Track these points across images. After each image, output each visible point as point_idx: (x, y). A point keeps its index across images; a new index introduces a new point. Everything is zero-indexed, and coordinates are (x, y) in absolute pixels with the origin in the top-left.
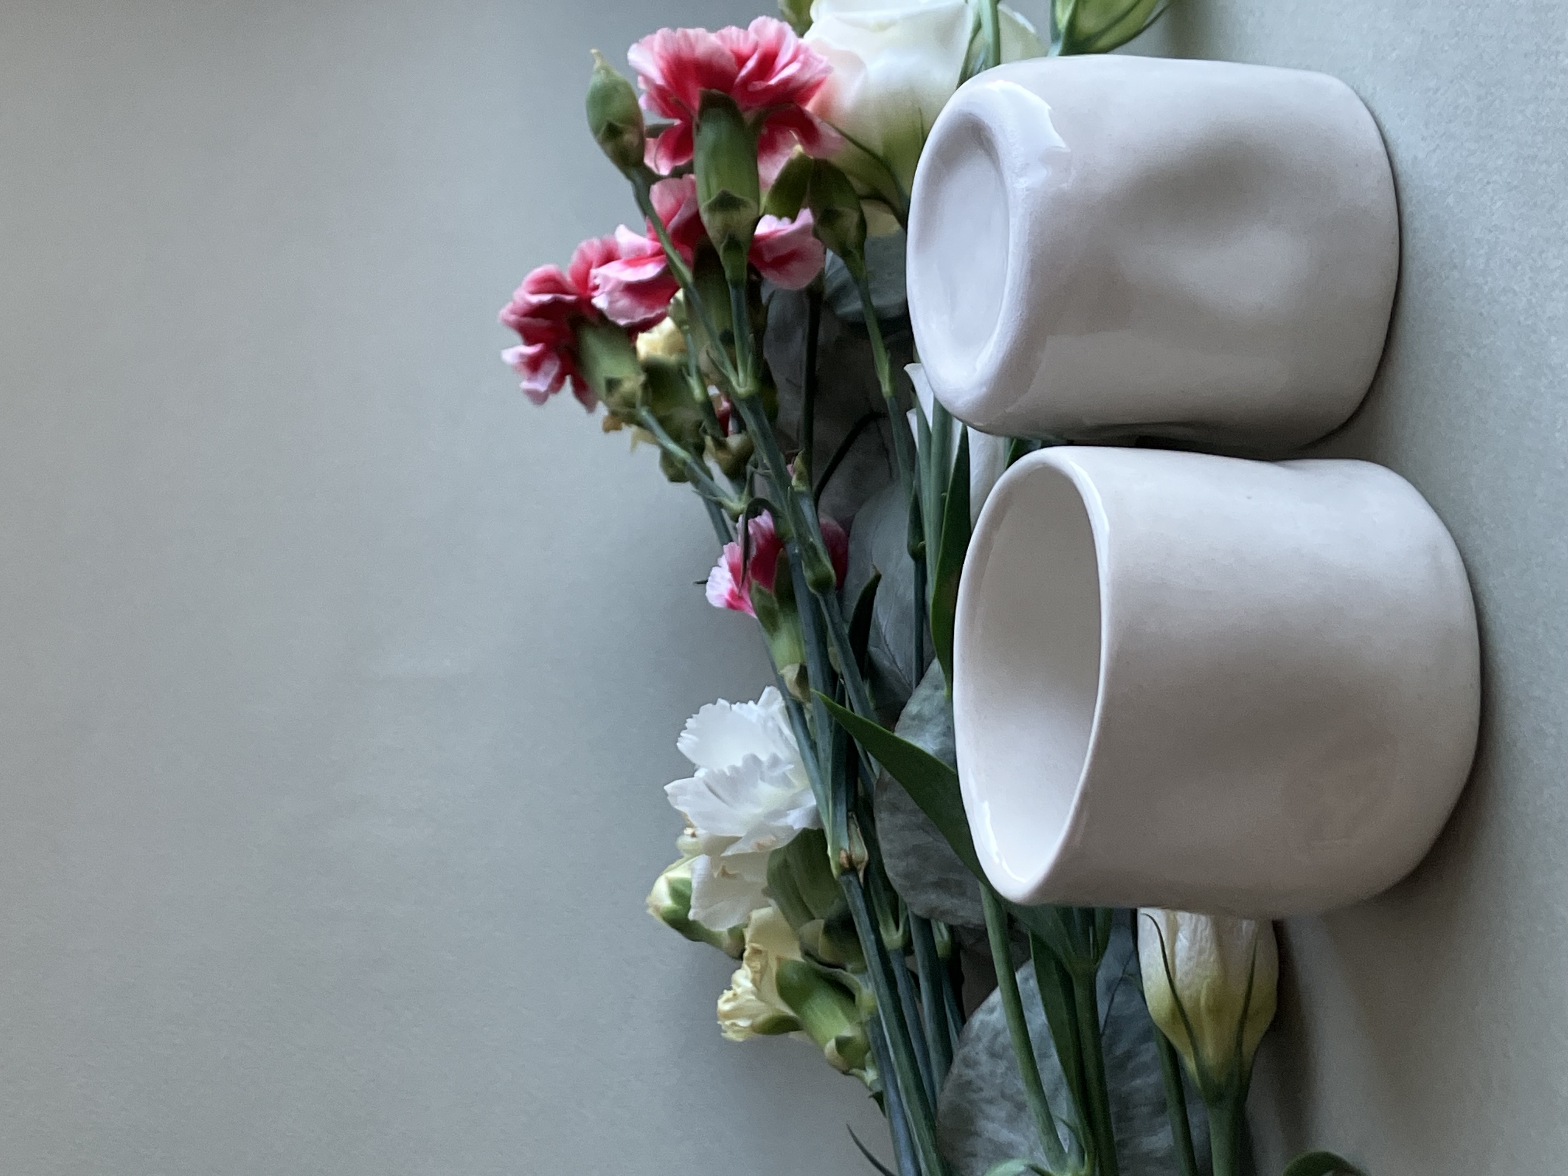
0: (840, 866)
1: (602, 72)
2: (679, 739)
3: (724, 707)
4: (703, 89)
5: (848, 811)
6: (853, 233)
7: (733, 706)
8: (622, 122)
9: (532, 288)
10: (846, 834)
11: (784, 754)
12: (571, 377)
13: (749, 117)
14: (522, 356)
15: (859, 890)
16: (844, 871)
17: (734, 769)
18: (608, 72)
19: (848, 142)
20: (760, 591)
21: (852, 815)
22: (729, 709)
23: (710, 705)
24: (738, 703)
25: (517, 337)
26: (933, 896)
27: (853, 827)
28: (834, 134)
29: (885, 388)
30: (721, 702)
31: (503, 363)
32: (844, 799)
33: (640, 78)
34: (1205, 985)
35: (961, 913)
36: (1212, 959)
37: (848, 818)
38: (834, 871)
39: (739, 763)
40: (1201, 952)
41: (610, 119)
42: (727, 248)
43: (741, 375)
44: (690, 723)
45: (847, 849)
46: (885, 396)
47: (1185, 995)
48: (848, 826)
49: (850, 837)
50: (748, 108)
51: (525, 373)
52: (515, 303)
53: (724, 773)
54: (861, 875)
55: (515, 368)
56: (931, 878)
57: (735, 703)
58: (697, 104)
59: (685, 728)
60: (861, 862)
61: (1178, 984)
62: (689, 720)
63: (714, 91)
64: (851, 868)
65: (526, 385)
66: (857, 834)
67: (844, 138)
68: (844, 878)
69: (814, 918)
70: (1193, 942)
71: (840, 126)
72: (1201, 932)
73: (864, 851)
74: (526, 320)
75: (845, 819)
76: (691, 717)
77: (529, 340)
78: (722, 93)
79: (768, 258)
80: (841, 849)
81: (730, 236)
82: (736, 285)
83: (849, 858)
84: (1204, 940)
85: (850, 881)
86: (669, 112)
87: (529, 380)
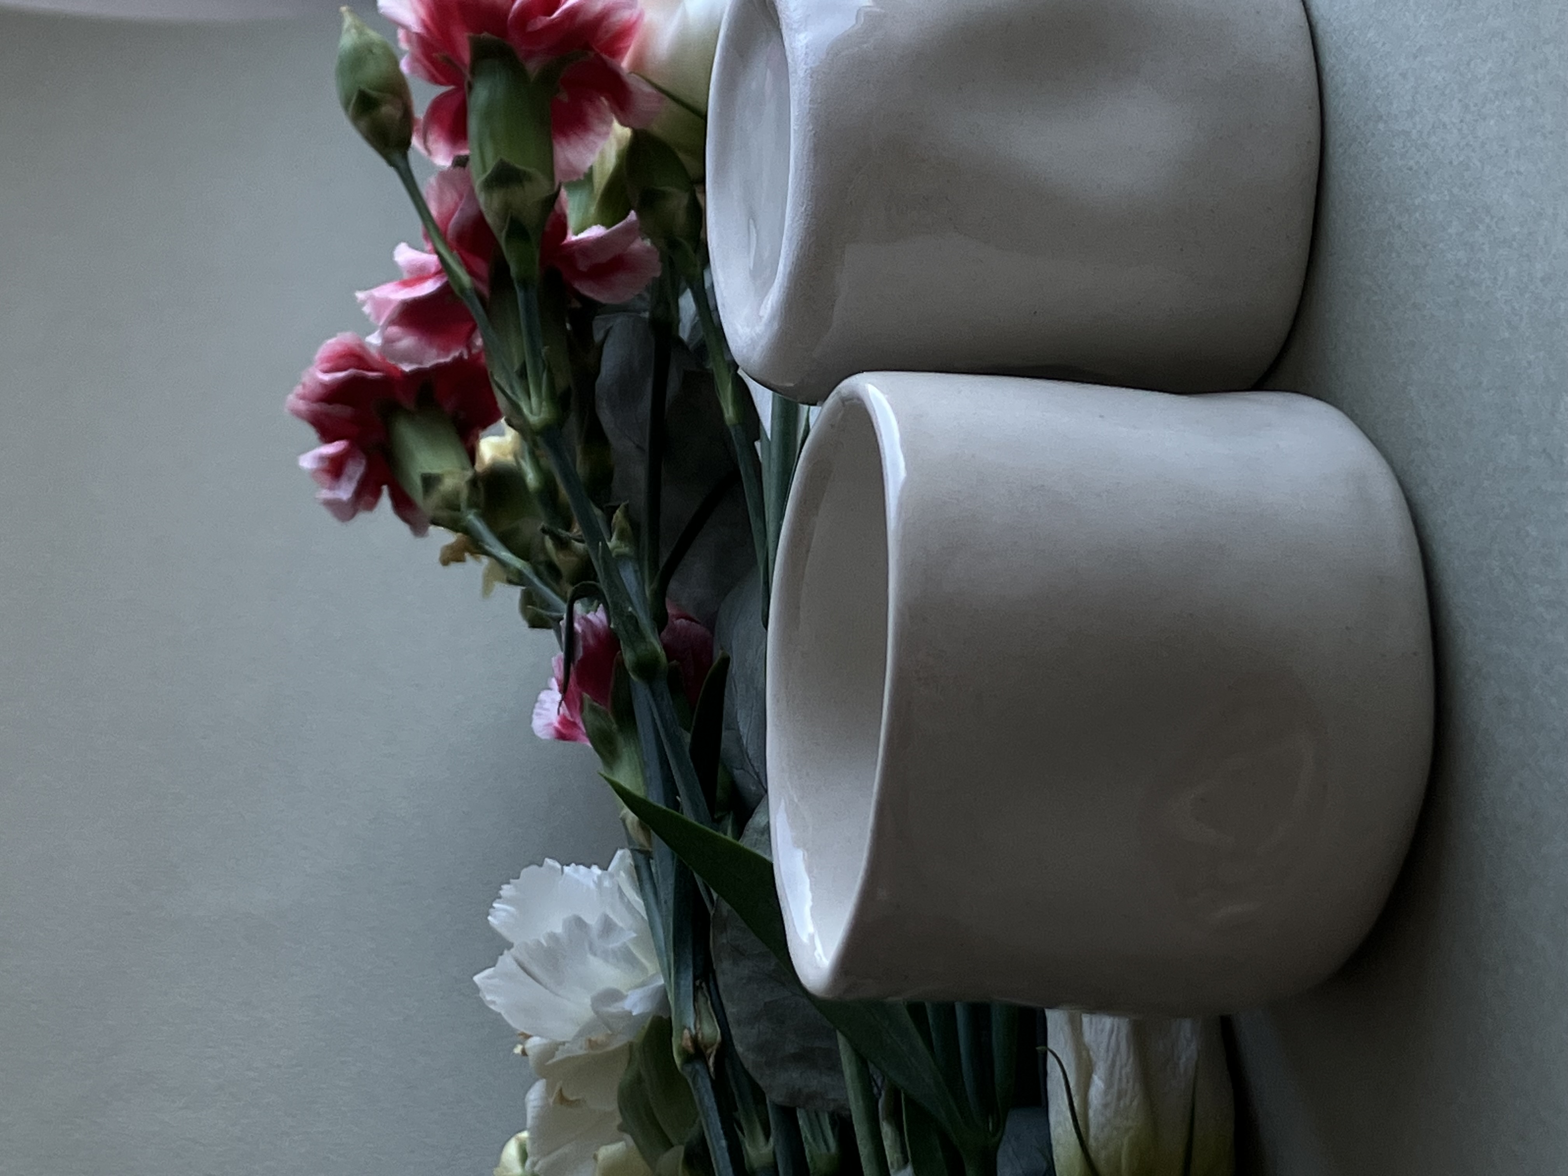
0: (683, 1052)
1: (353, 31)
2: (491, 910)
3: (553, 868)
4: (471, 34)
5: (695, 978)
6: (682, 218)
7: (566, 869)
8: (380, 89)
9: (327, 366)
10: (692, 1008)
11: (621, 919)
12: (388, 487)
13: (533, 67)
14: (322, 458)
15: (708, 1081)
16: (688, 1059)
17: (553, 937)
18: (361, 33)
19: (668, 99)
20: (593, 709)
21: (701, 983)
22: (560, 872)
23: (534, 868)
24: (573, 865)
25: (310, 433)
26: (795, 1075)
27: (701, 999)
28: (648, 89)
29: (728, 413)
30: (549, 861)
31: (300, 470)
32: (690, 963)
33: (401, 34)
34: (1126, 1141)
35: (831, 1096)
36: (1135, 1103)
37: (696, 989)
38: (678, 1061)
39: (558, 929)
40: (1120, 1096)
41: (363, 87)
42: (509, 236)
43: (534, 400)
44: (507, 890)
45: (692, 1027)
46: (728, 423)
47: (1101, 1158)
48: (695, 1000)
49: (697, 1012)
50: (530, 55)
51: (326, 478)
52: (304, 385)
53: (539, 943)
54: (711, 1061)
55: (314, 473)
56: (791, 1048)
57: (568, 865)
58: (466, 56)
59: (500, 897)
60: (712, 1045)
61: (1092, 1143)
62: (505, 887)
63: (485, 35)
64: (697, 1053)
65: (326, 494)
66: (708, 1009)
67: (664, 96)
68: (689, 1068)
69: (672, 1146)
70: (1109, 1084)
71: (655, 80)
72: (1121, 1068)
73: (716, 1030)
74: (325, 407)
75: (691, 988)
76: (508, 883)
77: (327, 436)
78: (496, 38)
79: (583, 265)
80: (684, 1027)
81: (511, 218)
82: (525, 284)
83: (694, 1040)
84: (1125, 1080)
85: (697, 1071)
86: (441, 79)
87: (331, 488)
